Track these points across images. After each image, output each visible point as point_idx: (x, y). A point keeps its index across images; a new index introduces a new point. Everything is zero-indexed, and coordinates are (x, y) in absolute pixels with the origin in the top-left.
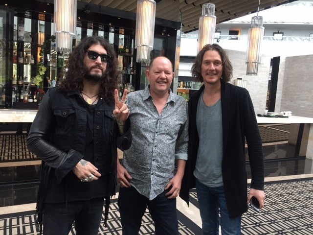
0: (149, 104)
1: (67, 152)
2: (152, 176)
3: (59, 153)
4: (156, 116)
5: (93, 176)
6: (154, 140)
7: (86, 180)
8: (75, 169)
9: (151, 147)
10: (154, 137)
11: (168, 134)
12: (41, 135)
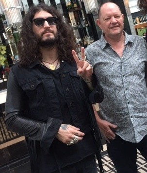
0: (108, 51)
1: (46, 122)
2: (132, 119)
3: (38, 124)
4: (118, 60)
5: (77, 137)
6: (123, 83)
7: (72, 142)
8: (58, 136)
9: (123, 91)
10: (122, 80)
11: (135, 74)
12: (16, 113)
